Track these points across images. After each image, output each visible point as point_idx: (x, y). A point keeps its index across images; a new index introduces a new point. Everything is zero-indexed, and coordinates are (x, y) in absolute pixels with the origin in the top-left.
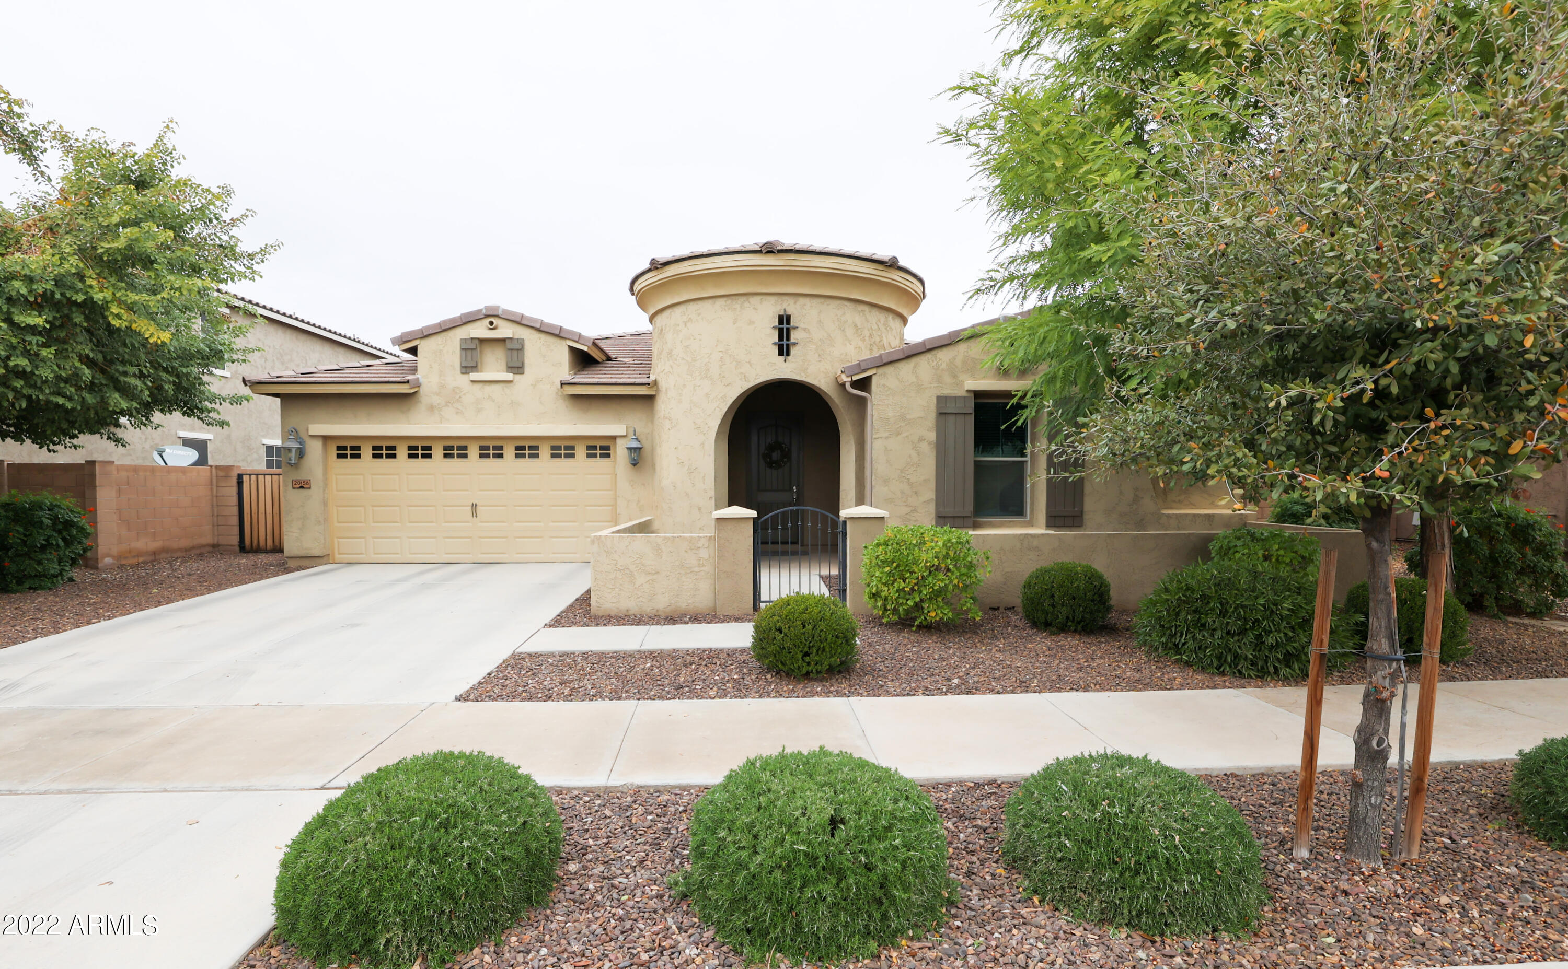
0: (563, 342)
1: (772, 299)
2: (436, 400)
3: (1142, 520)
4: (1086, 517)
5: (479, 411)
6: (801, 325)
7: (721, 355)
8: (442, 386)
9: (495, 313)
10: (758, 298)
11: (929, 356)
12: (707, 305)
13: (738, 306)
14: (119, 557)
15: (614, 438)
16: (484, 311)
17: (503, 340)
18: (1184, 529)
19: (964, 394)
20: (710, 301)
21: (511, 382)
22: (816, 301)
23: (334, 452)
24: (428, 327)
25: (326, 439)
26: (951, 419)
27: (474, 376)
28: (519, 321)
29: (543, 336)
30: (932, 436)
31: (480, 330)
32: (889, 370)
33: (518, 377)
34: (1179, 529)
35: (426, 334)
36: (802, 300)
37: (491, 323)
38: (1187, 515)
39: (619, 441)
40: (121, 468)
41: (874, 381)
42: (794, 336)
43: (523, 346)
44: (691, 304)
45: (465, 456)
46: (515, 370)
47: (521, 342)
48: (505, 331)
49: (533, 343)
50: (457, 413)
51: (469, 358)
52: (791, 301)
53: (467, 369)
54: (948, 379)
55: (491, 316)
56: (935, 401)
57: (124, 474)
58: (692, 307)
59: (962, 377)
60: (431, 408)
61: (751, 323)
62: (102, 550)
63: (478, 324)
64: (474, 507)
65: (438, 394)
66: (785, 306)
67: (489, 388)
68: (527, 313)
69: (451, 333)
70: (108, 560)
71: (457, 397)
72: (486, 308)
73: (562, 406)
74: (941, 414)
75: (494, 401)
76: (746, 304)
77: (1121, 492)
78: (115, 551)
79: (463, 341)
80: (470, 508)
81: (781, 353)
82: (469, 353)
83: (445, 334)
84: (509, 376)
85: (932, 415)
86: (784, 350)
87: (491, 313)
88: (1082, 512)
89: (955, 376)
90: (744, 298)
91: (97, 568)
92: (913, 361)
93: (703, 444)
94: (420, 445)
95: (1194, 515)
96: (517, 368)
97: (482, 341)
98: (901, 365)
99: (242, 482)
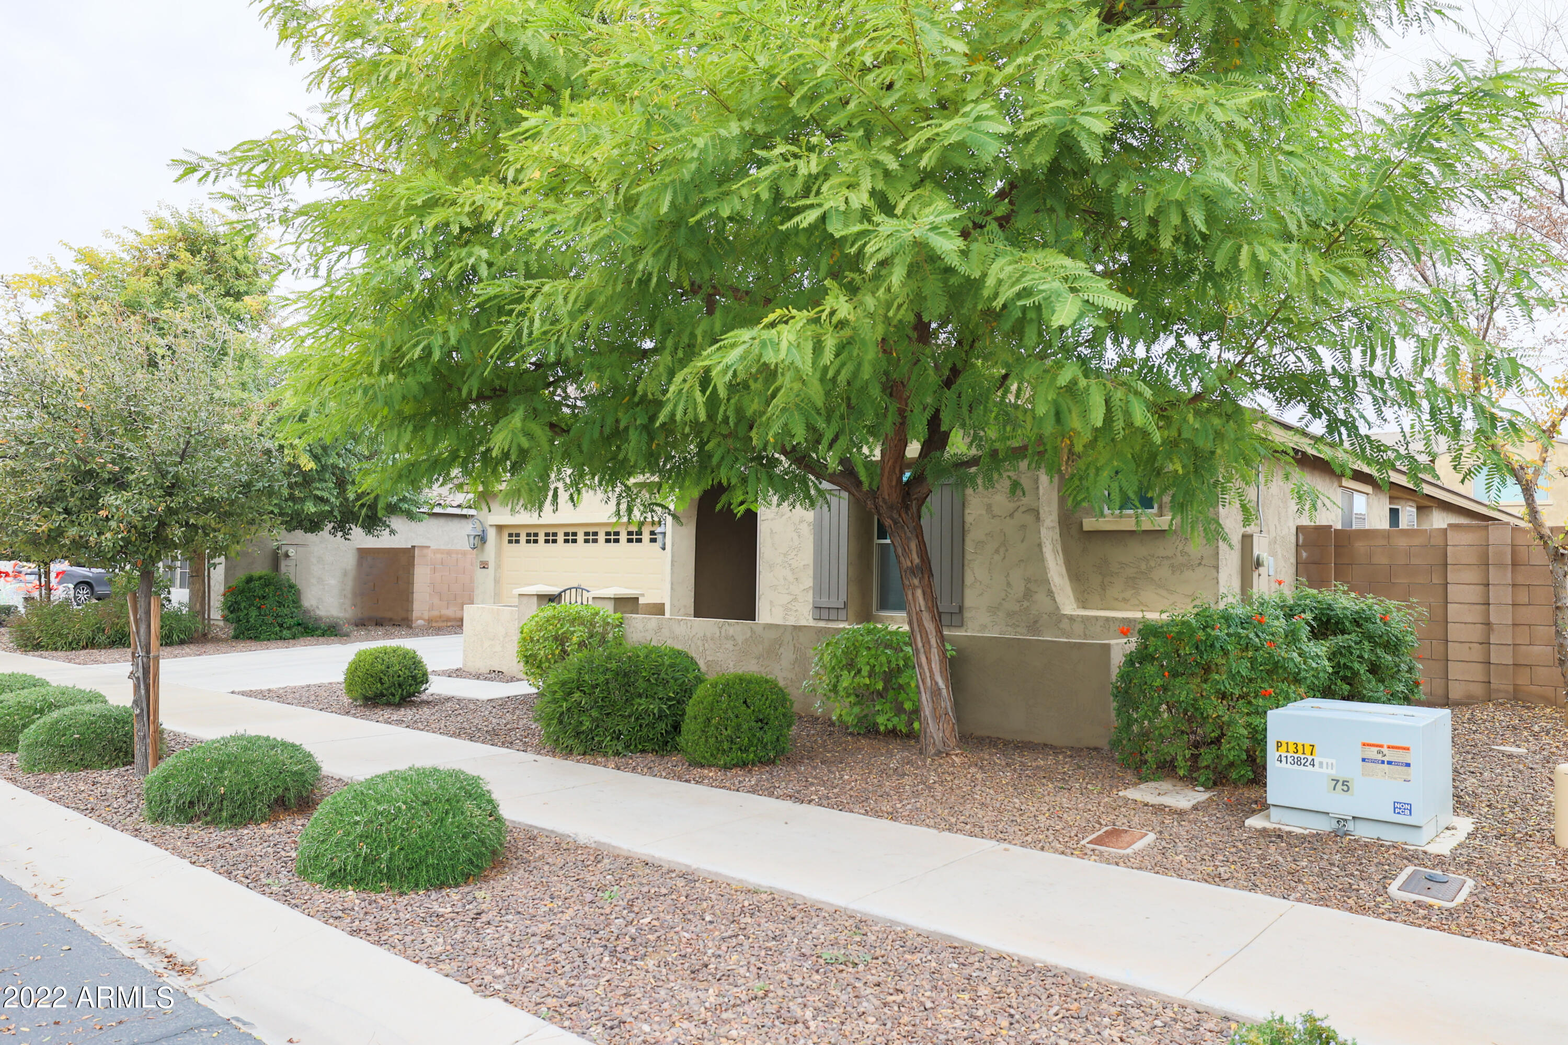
3: (1036, 622)
4: (967, 615)
14: (430, 621)
18: (1093, 638)
23: (506, 538)
25: (500, 528)
34: (1086, 637)
38: (1097, 618)
40: (436, 551)
57: (439, 556)
62: (415, 614)
70: (420, 622)
77: (1009, 584)
78: (426, 616)
88: (961, 609)
91: (411, 627)
95: (1107, 619)
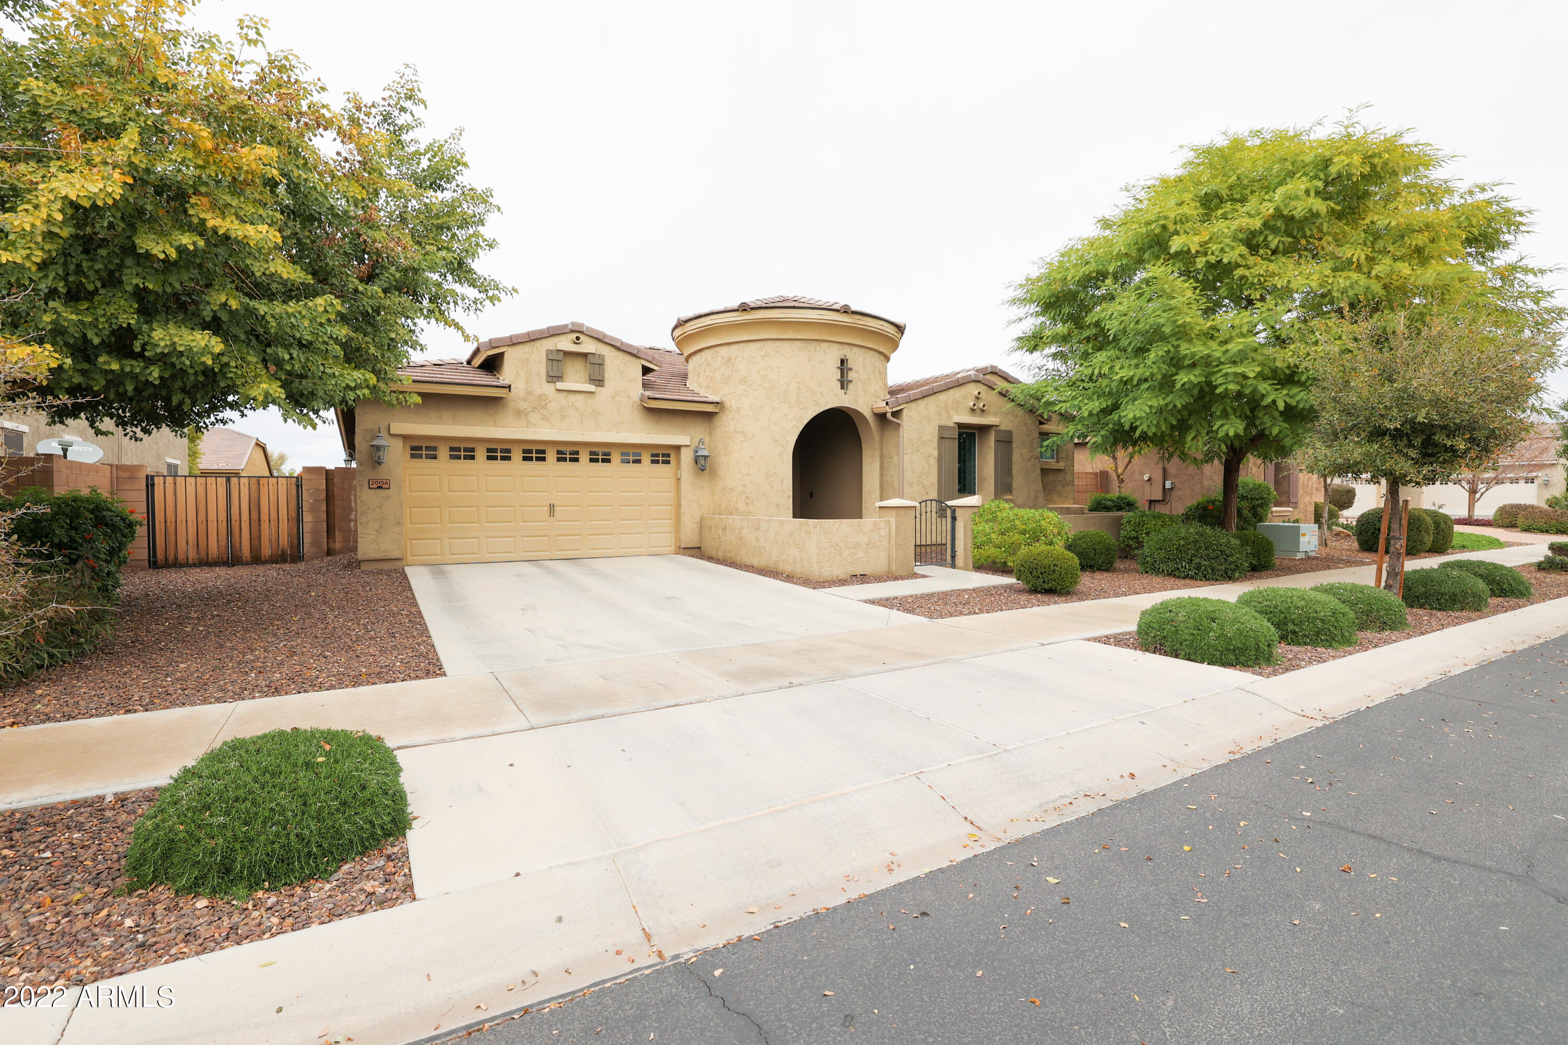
0: (638, 361)
1: (837, 346)
2: (522, 405)
5: (564, 417)
6: (854, 368)
7: (798, 385)
8: (529, 393)
9: (580, 330)
10: (827, 344)
11: (934, 397)
12: (786, 344)
13: (811, 349)
15: (678, 448)
16: (570, 326)
17: (585, 356)
19: (952, 425)
20: (789, 342)
21: (593, 393)
22: (863, 350)
23: (409, 452)
24: (517, 336)
25: (405, 438)
26: (947, 441)
27: (560, 385)
28: (600, 339)
29: (621, 354)
30: (936, 453)
31: (565, 344)
32: (913, 405)
33: (599, 388)
35: (514, 342)
36: (855, 349)
37: (578, 338)
39: (683, 450)
41: (905, 411)
42: (851, 375)
43: (603, 360)
44: (769, 342)
45: (544, 459)
46: (597, 383)
47: (601, 357)
48: (588, 346)
49: (612, 359)
50: (543, 419)
51: (555, 369)
52: (848, 348)
53: (554, 377)
54: (944, 414)
55: (578, 332)
56: (937, 429)
58: (770, 344)
59: (952, 413)
60: (518, 413)
61: (821, 362)
63: (563, 337)
64: (552, 507)
65: (525, 400)
66: (845, 351)
67: (573, 398)
68: (608, 333)
69: (538, 343)
71: (543, 404)
72: (573, 324)
73: (637, 416)
74: (941, 438)
75: (577, 409)
76: (818, 348)
79: (549, 352)
80: (547, 509)
81: (842, 388)
82: (555, 363)
83: (532, 343)
84: (592, 388)
85: (936, 439)
86: (844, 383)
87: (577, 329)
89: (948, 412)
90: (817, 343)
92: (926, 399)
93: (781, 454)
94: (499, 447)
96: (599, 381)
97: (567, 354)
98: (919, 402)
99: (153, 485)
